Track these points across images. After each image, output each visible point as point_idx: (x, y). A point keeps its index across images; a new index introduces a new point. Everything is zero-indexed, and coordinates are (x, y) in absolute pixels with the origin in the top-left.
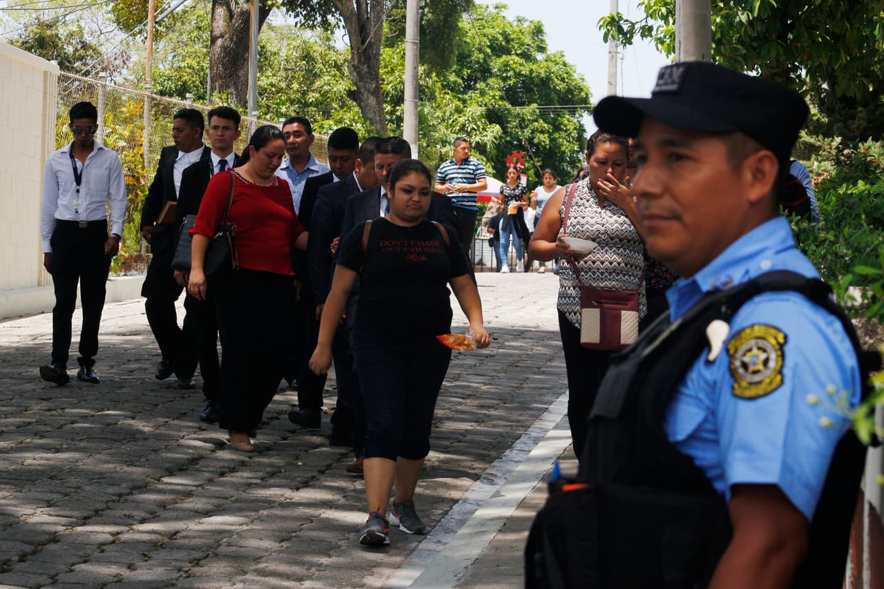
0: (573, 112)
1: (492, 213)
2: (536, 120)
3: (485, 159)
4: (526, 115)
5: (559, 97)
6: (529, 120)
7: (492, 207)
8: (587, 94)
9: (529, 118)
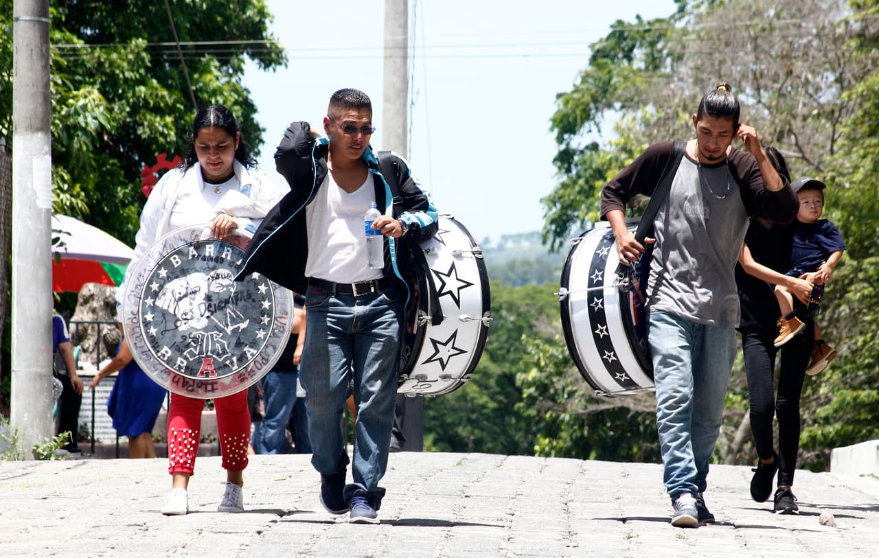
0: (226, 57)
1: (94, 311)
2: (142, 81)
3: (66, 177)
4: (118, 67)
5: (193, 23)
6: (126, 80)
7: (92, 296)
8: (262, 13)
9: (128, 74)
